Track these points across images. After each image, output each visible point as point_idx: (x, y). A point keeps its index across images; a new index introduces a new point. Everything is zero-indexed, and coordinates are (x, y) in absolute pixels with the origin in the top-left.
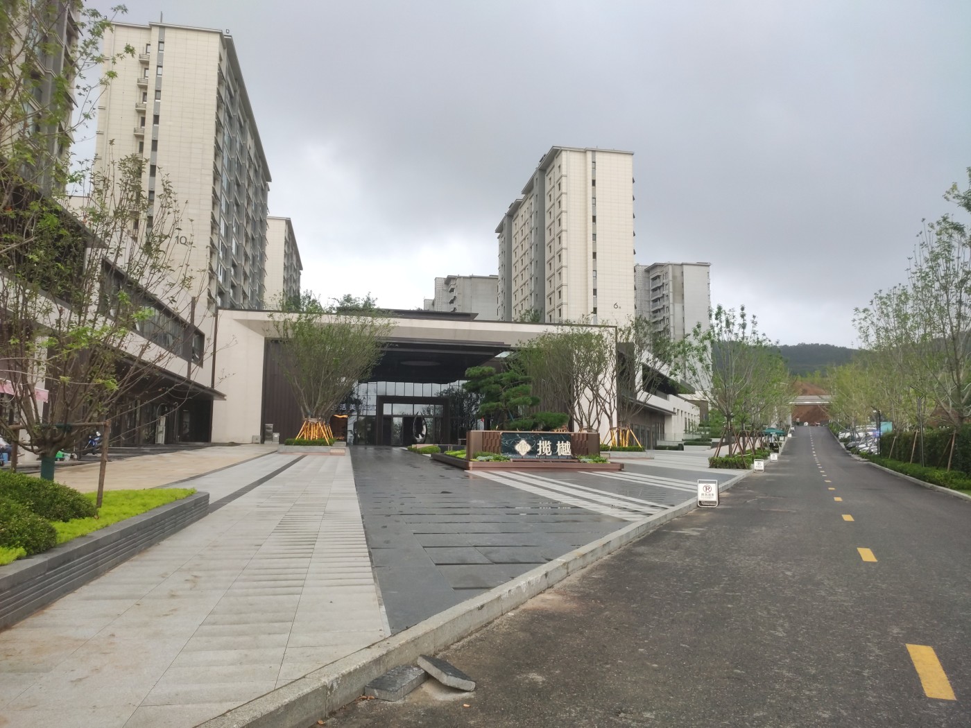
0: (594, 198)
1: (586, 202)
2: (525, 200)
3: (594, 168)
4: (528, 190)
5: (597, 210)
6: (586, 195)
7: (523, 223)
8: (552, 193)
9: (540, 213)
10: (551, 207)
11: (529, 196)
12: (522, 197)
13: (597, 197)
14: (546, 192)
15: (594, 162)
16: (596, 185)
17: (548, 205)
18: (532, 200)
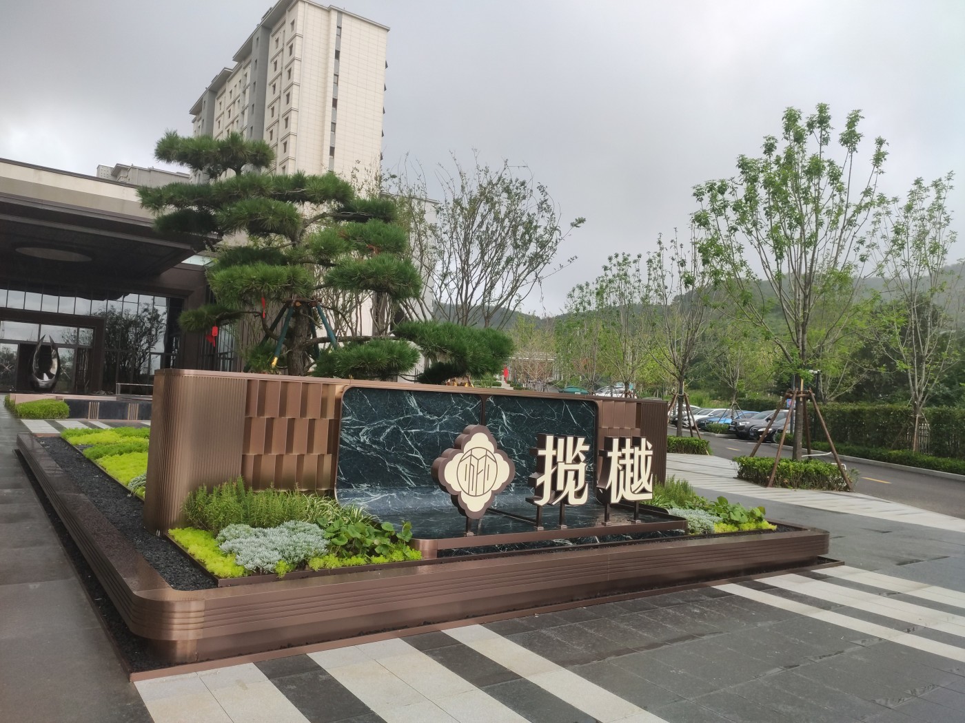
0: (336, 75)
1: (326, 78)
2: (237, 69)
3: (339, 35)
4: (243, 56)
5: (339, 92)
6: (326, 68)
7: (232, 100)
8: (279, 59)
9: (259, 86)
10: (276, 78)
11: (244, 64)
12: (232, 65)
13: (340, 74)
14: (270, 57)
15: (339, 28)
16: (341, 58)
17: (271, 75)
18: (248, 70)
